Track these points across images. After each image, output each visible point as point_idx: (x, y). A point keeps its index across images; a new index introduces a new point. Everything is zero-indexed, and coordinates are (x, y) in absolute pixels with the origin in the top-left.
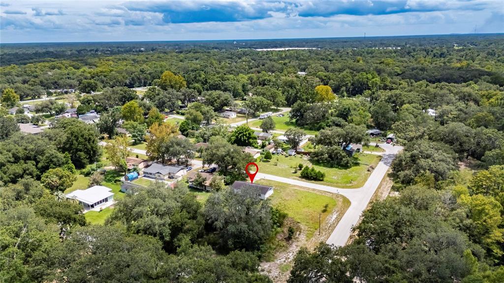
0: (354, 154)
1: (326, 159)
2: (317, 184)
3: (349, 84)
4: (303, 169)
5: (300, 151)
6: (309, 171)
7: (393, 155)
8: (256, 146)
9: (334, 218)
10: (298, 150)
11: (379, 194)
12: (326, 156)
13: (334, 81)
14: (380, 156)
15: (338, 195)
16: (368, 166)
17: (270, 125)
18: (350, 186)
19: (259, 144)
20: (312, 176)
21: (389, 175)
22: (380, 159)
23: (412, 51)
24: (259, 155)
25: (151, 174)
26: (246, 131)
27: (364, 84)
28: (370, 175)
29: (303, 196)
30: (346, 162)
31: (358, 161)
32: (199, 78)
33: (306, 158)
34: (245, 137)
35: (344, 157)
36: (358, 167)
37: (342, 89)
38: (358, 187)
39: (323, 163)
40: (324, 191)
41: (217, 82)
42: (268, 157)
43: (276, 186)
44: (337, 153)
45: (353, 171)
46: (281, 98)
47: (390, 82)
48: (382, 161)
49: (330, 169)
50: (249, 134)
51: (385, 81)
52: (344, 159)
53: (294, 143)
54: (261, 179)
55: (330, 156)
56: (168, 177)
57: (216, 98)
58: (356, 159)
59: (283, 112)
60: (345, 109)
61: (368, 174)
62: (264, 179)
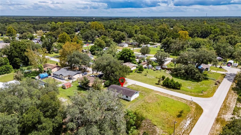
0: (204, 71)
1: (183, 74)
2: (174, 91)
3: (199, 33)
4: (165, 79)
5: (165, 67)
6: (169, 81)
7: (234, 74)
8: (135, 62)
9: (187, 124)
10: (163, 67)
11: (227, 104)
12: (183, 71)
13: (190, 31)
14: (223, 74)
15: (191, 103)
16: (215, 81)
17: (147, 50)
18: (201, 95)
19: (137, 62)
20: (171, 85)
21: (233, 89)
22: (224, 77)
23: (235, 20)
24: (135, 68)
25: (57, 75)
26: (128, 52)
27: (208, 32)
28: (217, 88)
29: (162, 101)
30: (198, 77)
31: (207, 77)
32: (113, 27)
33: (168, 72)
34: (127, 55)
35: (197, 73)
36: (207, 81)
37: (195, 35)
38: (208, 97)
39: (180, 76)
40: (180, 98)
41: (121, 29)
42: (140, 70)
43: (142, 91)
44: (191, 70)
45: (203, 83)
46: (157, 37)
47: (226, 31)
48: (226, 78)
49: (185, 81)
50: (130, 54)
51: (222, 31)
52: (197, 74)
53: (160, 62)
54: (132, 85)
55: (186, 72)
56: (68, 78)
57: (117, 35)
58: (206, 75)
59: (157, 45)
60: (197, 44)
61: (215, 87)
62: (134, 85)
